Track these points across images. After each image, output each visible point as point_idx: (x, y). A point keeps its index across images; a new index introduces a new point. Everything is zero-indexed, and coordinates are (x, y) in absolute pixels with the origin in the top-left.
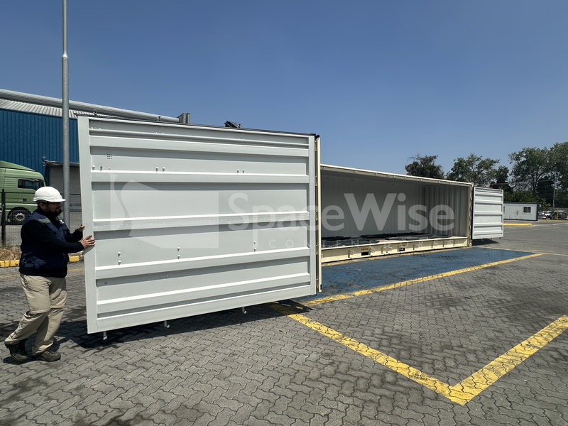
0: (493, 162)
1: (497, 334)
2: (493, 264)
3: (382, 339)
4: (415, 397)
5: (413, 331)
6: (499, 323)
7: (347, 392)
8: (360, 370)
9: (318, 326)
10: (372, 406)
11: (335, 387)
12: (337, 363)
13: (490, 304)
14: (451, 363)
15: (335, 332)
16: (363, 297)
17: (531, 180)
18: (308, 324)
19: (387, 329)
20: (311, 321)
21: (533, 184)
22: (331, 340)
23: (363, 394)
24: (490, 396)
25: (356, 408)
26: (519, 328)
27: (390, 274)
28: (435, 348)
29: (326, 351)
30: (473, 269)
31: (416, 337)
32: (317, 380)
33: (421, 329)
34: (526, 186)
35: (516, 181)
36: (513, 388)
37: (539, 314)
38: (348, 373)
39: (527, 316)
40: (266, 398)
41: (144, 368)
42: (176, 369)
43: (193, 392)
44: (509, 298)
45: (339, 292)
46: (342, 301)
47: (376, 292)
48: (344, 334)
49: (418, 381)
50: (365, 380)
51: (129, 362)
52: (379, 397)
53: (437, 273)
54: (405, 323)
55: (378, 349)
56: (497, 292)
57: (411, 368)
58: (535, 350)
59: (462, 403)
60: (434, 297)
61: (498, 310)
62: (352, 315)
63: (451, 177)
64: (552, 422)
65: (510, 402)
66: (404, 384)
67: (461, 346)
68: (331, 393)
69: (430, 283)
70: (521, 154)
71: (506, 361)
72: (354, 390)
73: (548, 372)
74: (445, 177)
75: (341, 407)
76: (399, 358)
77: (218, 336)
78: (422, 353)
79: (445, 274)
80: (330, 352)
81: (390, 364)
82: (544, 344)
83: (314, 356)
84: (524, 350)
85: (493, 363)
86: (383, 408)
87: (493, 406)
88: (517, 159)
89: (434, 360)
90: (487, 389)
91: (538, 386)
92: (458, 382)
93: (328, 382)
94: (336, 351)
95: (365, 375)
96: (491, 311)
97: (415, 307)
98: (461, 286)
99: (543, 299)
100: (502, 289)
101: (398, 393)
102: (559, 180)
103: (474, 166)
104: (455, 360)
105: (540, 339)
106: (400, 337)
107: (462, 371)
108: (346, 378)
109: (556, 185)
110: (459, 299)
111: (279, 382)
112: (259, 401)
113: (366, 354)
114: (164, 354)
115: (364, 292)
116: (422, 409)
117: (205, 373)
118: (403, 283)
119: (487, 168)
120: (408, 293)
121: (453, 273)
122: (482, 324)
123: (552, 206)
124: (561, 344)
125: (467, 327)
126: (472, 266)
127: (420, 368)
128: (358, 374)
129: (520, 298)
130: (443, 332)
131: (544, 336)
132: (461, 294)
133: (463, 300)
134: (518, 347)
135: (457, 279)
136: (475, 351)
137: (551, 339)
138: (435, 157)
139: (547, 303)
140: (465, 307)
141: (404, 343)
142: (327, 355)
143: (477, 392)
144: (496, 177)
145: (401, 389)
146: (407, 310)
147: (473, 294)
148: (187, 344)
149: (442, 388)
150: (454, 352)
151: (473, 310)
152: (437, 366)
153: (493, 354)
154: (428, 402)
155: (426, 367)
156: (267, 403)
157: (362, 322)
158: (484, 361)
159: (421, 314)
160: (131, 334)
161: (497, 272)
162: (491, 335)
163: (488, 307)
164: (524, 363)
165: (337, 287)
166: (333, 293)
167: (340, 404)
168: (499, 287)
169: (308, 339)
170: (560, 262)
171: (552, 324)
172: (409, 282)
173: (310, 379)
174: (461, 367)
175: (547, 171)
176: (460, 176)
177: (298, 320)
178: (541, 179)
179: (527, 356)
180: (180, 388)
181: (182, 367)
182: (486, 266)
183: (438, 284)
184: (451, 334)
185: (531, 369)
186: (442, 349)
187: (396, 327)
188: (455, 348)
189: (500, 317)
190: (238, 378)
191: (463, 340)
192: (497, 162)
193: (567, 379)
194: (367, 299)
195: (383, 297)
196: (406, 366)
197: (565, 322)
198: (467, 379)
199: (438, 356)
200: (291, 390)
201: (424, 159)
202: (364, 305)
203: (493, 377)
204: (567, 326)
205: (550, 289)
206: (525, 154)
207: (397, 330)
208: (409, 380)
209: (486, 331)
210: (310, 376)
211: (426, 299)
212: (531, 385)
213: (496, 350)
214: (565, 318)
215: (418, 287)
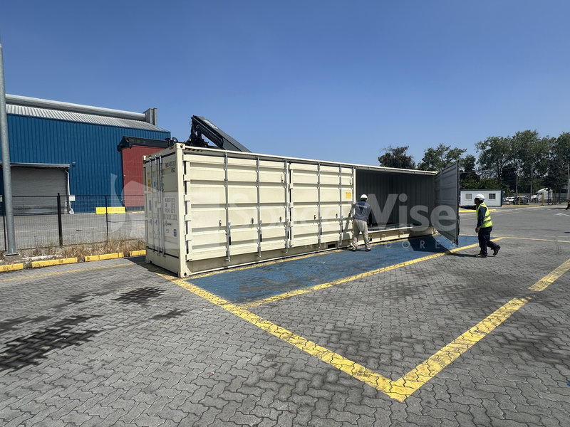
0: (461, 151)
1: (448, 321)
3: (332, 334)
4: (355, 395)
5: (365, 324)
6: (452, 310)
7: (283, 397)
8: (302, 371)
9: (268, 325)
10: (307, 411)
11: (272, 392)
12: (279, 365)
13: (447, 291)
14: (397, 356)
15: (285, 331)
16: (321, 291)
17: (496, 168)
18: (258, 324)
19: (339, 324)
20: (262, 320)
21: (497, 171)
22: (278, 340)
23: (300, 398)
24: (430, 389)
25: (288, 414)
26: (470, 313)
27: (353, 265)
28: (384, 341)
29: (272, 352)
30: (435, 256)
31: (366, 330)
32: (254, 385)
33: (374, 322)
34: (492, 173)
35: (483, 169)
36: (455, 378)
37: (491, 298)
38: (289, 375)
39: (480, 301)
40: (193, 411)
41: (62, 386)
42: (99, 385)
43: (111, 411)
44: (464, 284)
45: (298, 287)
46: (299, 297)
47: (336, 285)
48: (294, 332)
49: (362, 378)
50: (304, 382)
51: (46, 381)
52: (316, 400)
53: (399, 262)
54: (358, 317)
55: (325, 346)
56: (454, 278)
57: (356, 365)
58: (483, 335)
59: (401, 400)
60: (393, 286)
61: (452, 297)
62: (305, 311)
63: (422, 167)
64: (487, 413)
65: (449, 394)
66: (346, 382)
67: (411, 337)
68: (266, 400)
69: (390, 273)
70: (486, 143)
71: (453, 349)
72: (291, 394)
73: (492, 359)
74: (417, 167)
75: (274, 414)
76: (345, 355)
77: (158, 343)
78: (370, 347)
79: (407, 263)
80: (275, 352)
81: (335, 361)
82: (491, 329)
83: (256, 359)
84: (471, 337)
85: (439, 352)
86: (318, 412)
87: (432, 400)
88: (483, 148)
89: (380, 354)
90: (429, 381)
91: (479, 374)
92: (401, 376)
93: (266, 387)
94: (282, 351)
95: (306, 376)
96: (446, 298)
97: (372, 299)
98: (420, 273)
99: (497, 282)
100: (459, 275)
101: (337, 394)
102: (521, 167)
103: (443, 156)
104: (402, 352)
105: (488, 325)
106: (350, 332)
107: (407, 364)
108: (285, 380)
109: (519, 172)
110: (417, 288)
111: (212, 392)
112: (184, 415)
113: (312, 353)
114: (91, 368)
115: (324, 286)
116: (358, 410)
117: (131, 387)
118: (365, 274)
119: (455, 158)
120: (367, 284)
121: (415, 261)
122: (435, 312)
123: (515, 192)
124: (507, 328)
125: (420, 316)
126: (435, 253)
127: (365, 364)
128: (298, 375)
129: (476, 283)
130: (396, 322)
131: (493, 321)
132: (420, 282)
133: (421, 288)
134: (466, 334)
135: (418, 267)
136: (423, 341)
137: (499, 323)
138: (406, 148)
139: (499, 286)
140: (422, 296)
141: (353, 338)
142: (272, 356)
143: (418, 386)
144: (464, 165)
145: (341, 389)
146: (364, 302)
147: (431, 282)
148: (120, 355)
149: (383, 384)
150: (402, 344)
151: (428, 298)
152: (382, 360)
153: (441, 343)
154: (366, 401)
155: (372, 361)
156: (192, 417)
157: (314, 318)
158: (431, 352)
159: (377, 305)
160: (59, 347)
161: (457, 258)
162: (442, 323)
163: (443, 294)
164: (470, 351)
165: (296, 282)
166: (292, 289)
167: (273, 411)
168: (457, 273)
169: (254, 340)
170: (517, 245)
171: (502, 307)
172: (370, 273)
173: (247, 385)
174: (407, 359)
175: (510, 158)
176: (430, 166)
177: (248, 320)
178: (505, 167)
179: (474, 343)
180: (98, 407)
181: (107, 383)
183: (399, 274)
184: (402, 325)
185: (476, 356)
186: (391, 341)
187: (349, 321)
188: (404, 339)
189: (453, 304)
190: (167, 390)
191: (413, 330)
192: (465, 151)
193: (508, 365)
194: (325, 293)
195: (341, 290)
196: (351, 363)
197: (515, 305)
198: (410, 373)
199: (385, 349)
200: (223, 399)
201: (396, 150)
202: (320, 300)
203: (437, 368)
204: (516, 308)
205: (504, 272)
206: (489, 143)
207: (349, 324)
208: (351, 378)
209: (438, 319)
210: (248, 382)
211: (384, 289)
212: (474, 373)
213: (445, 339)
214: (515, 300)
215: (379, 278)
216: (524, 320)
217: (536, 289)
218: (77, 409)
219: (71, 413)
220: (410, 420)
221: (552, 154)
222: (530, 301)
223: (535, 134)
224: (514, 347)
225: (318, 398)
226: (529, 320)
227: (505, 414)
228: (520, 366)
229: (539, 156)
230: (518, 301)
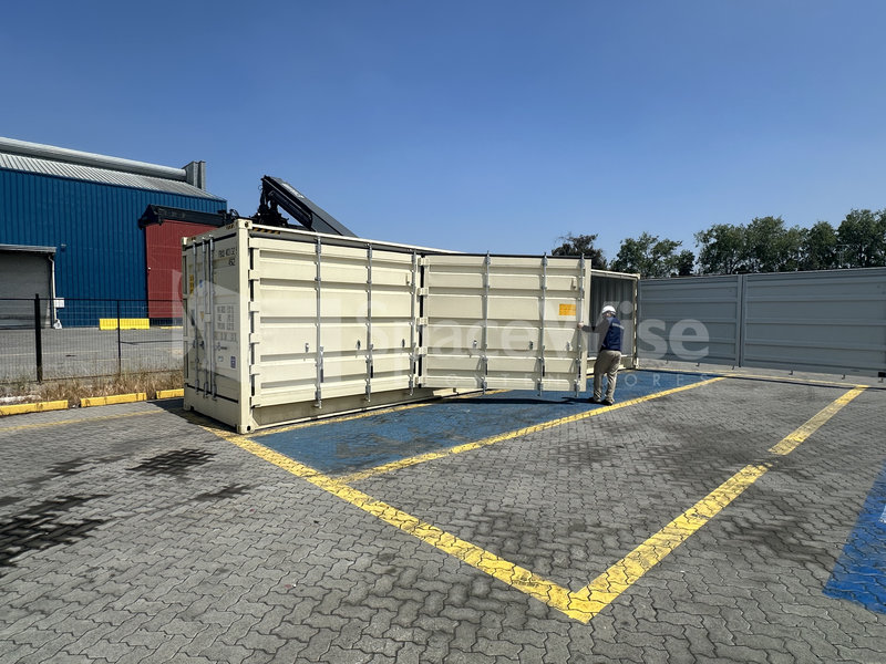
0: (673, 245)
1: (652, 500)
2: (663, 393)
3: (480, 522)
4: (515, 615)
5: (530, 506)
6: (659, 484)
7: (405, 621)
8: (435, 579)
9: (381, 509)
10: (442, 641)
11: (388, 613)
12: (399, 570)
13: (652, 454)
14: (579, 554)
15: (407, 517)
16: (464, 455)
17: (723, 270)
18: (366, 507)
19: (491, 506)
20: (372, 501)
22: (398, 531)
23: (431, 621)
24: (627, 603)
25: (413, 647)
26: (685, 488)
27: (512, 416)
28: (560, 532)
29: (387, 551)
30: (635, 402)
31: (533, 515)
32: (360, 604)
33: (544, 502)
35: (705, 272)
36: (664, 586)
37: (716, 465)
38: (414, 586)
39: (700, 470)
40: (261, 647)
41: (43, 612)
42: (105, 609)
43: (126, 649)
44: (677, 445)
45: (428, 449)
46: (429, 464)
47: (486, 446)
48: (422, 519)
49: (526, 589)
50: (439, 596)
51: (15, 603)
52: (457, 624)
53: (581, 410)
54: (520, 494)
55: (470, 540)
56: (663, 435)
57: (517, 568)
58: (704, 521)
59: (585, 620)
60: (572, 448)
61: (660, 464)
62: (439, 486)
63: (617, 267)
64: (711, 636)
65: (655, 609)
66: (501, 596)
67: (599, 525)
68: (377, 626)
69: (569, 428)
70: (710, 233)
71: (659, 543)
72: (418, 616)
73: (716, 555)
74: (609, 267)
75: (390, 648)
76: (501, 553)
77: (204, 539)
78: (538, 540)
79: (593, 413)
80: (392, 552)
81: (486, 563)
82: (716, 511)
83: (364, 561)
84: (686, 524)
85: (641, 547)
86: (460, 643)
87: (630, 619)
88: (705, 240)
89: (554, 551)
90: (625, 591)
91: (699, 579)
92: (585, 584)
93: (378, 605)
94: (403, 549)
95: (441, 586)
96: (650, 466)
97: (541, 467)
98: (612, 428)
99: (724, 442)
100: (670, 431)
101: (488, 613)
102: (759, 269)
103: (648, 251)
104: (586, 548)
105: (711, 505)
106: (509, 517)
107: (594, 566)
108: (408, 594)
110: (608, 450)
111: (293, 615)
112: (246, 653)
113: (448, 551)
114: (92, 581)
115: (468, 447)
116: (520, 637)
117: (159, 611)
118: (530, 429)
119: (665, 254)
120: (535, 444)
122: (635, 486)
124: (739, 510)
125: (612, 493)
126: (635, 397)
127: (531, 567)
128: (428, 586)
129: (694, 443)
130: (577, 503)
131: (718, 499)
132: (612, 442)
133: (614, 451)
134: (680, 519)
135: (610, 419)
136: (618, 530)
137: (726, 503)
138: (594, 238)
139: (727, 447)
140: (615, 462)
141: (513, 527)
142: (387, 558)
143: (609, 598)
144: (677, 266)
145: (495, 606)
146: (529, 472)
147: (629, 441)
148: (141, 558)
149: (558, 597)
150: (586, 535)
151: (625, 465)
152: (557, 561)
153: (645, 533)
154: (533, 623)
155: (541, 563)
156: (261, 655)
157: (454, 497)
158: (629, 547)
159: (548, 477)
160: (38, 548)
161: (667, 404)
162: (645, 503)
163: (647, 459)
164: (685, 544)
165: (426, 441)
166: (418, 452)
167: (389, 643)
168: (667, 428)
169: (359, 532)
171: (731, 479)
172: (538, 427)
173: (348, 603)
174: (593, 558)
175: (743, 257)
176: (629, 265)
177: (350, 500)
178: (737, 269)
179: (691, 533)
180: (104, 644)
181: (119, 605)
182: (653, 396)
183: (581, 428)
184: (587, 506)
185: (695, 553)
186: (570, 531)
187: (506, 501)
188: (590, 528)
189: (661, 474)
190: (220, 615)
191: (603, 515)
192: (679, 244)
193: (739, 565)
194: (470, 458)
195: (495, 453)
196: (509, 565)
197: (749, 475)
198: (598, 578)
199: (561, 544)
200: (311, 626)
201: (578, 240)
202: (463, 469)
203: (638, 570)
204: (752, 480)
205: (734, 426)
206: (715, 234)
207: (507, 506)
208: (510, 588)
209: (639, 497)
210: (349, 598)
211: (559, 453)
212: (690, 577)
213: (649, 526)
214: (750, 469)
215: (552, 434)
216: (762, 497)
217: (780, 452)
218: (67, 648)
219: (58, 655)
220: (597, 650)
221: (802, 253)
222: (770, 469)
223: (779, 222)
224: (746, 537)
225: (460, 621)
226: (769, 498)
227: (735, 638)
228: (757, 567)
229: (784, 255)
230: (754, 470)
